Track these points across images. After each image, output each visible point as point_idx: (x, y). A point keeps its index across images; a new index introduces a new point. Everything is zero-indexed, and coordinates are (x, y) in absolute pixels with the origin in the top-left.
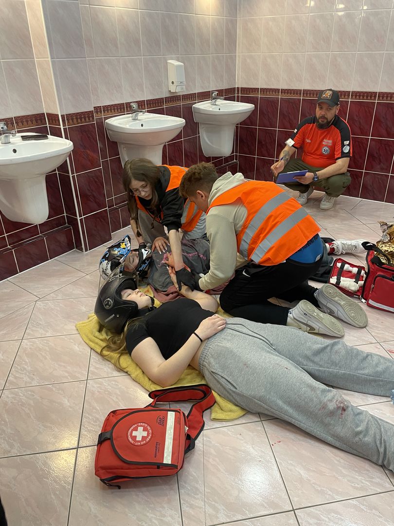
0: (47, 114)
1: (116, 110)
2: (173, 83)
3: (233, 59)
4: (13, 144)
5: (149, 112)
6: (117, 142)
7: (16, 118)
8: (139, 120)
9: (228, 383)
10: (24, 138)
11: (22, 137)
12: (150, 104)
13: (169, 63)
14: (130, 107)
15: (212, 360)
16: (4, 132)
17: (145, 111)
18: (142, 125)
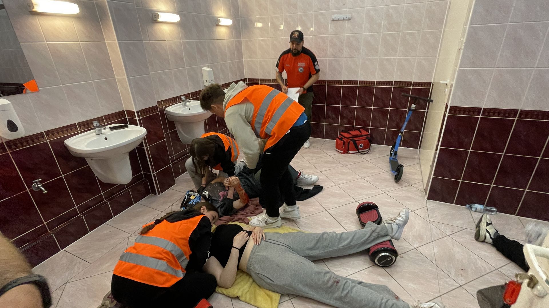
0: (126, 110)
1: (172, 102)
2: (206, 81)
3: (242, 63)
4: (104, 134)
5: (193, 99)
6: (174, 122)
7: (106, 116)
8: (188, 106)
9: (268, 279)
10: (112, 129)
11: (110, 128)
12: (193, 95)
13: (203, 69)
14: (181, 98)
15: (256, 265)
16: (98, 127)
17: (190, 100)
18: (190, 109)
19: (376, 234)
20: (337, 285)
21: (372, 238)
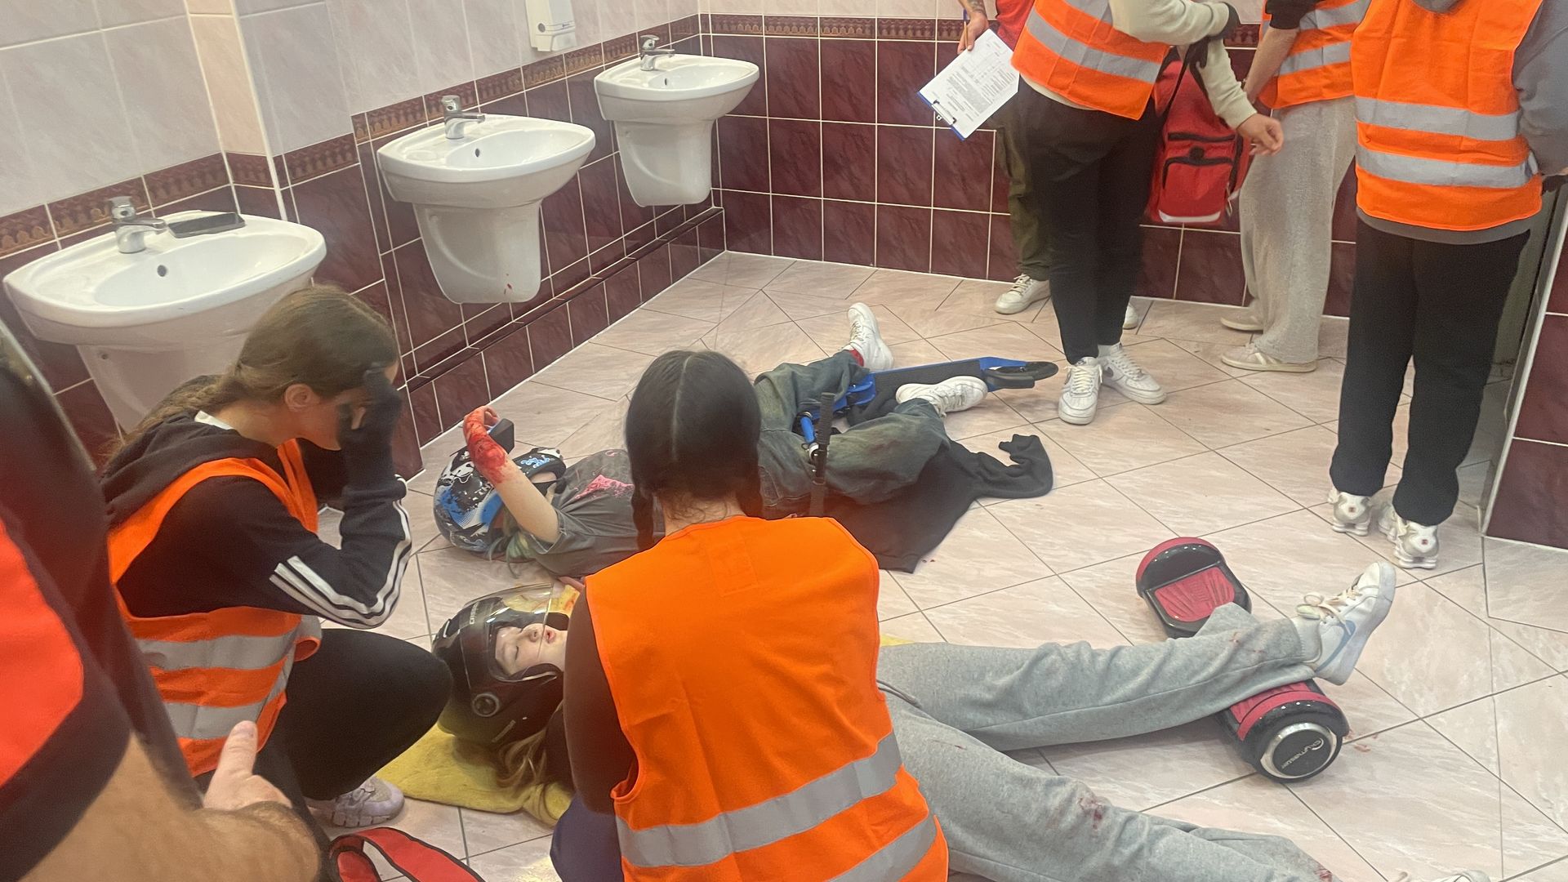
0: (228, 155)
1: (402, 119)
2: (541, 28)
4: (154, 251)
5: (489, 110)
6: (411, 204)
7: (150, 178)
8: (469, 140)
11: (171, 226)
12: (487, 90)
14: (439, 105)
16: (129, 222)
17: (476, 110)
18: (477, 153)
19: (1254, 656)
20: (1095, 827)
21: (1236, 674)
